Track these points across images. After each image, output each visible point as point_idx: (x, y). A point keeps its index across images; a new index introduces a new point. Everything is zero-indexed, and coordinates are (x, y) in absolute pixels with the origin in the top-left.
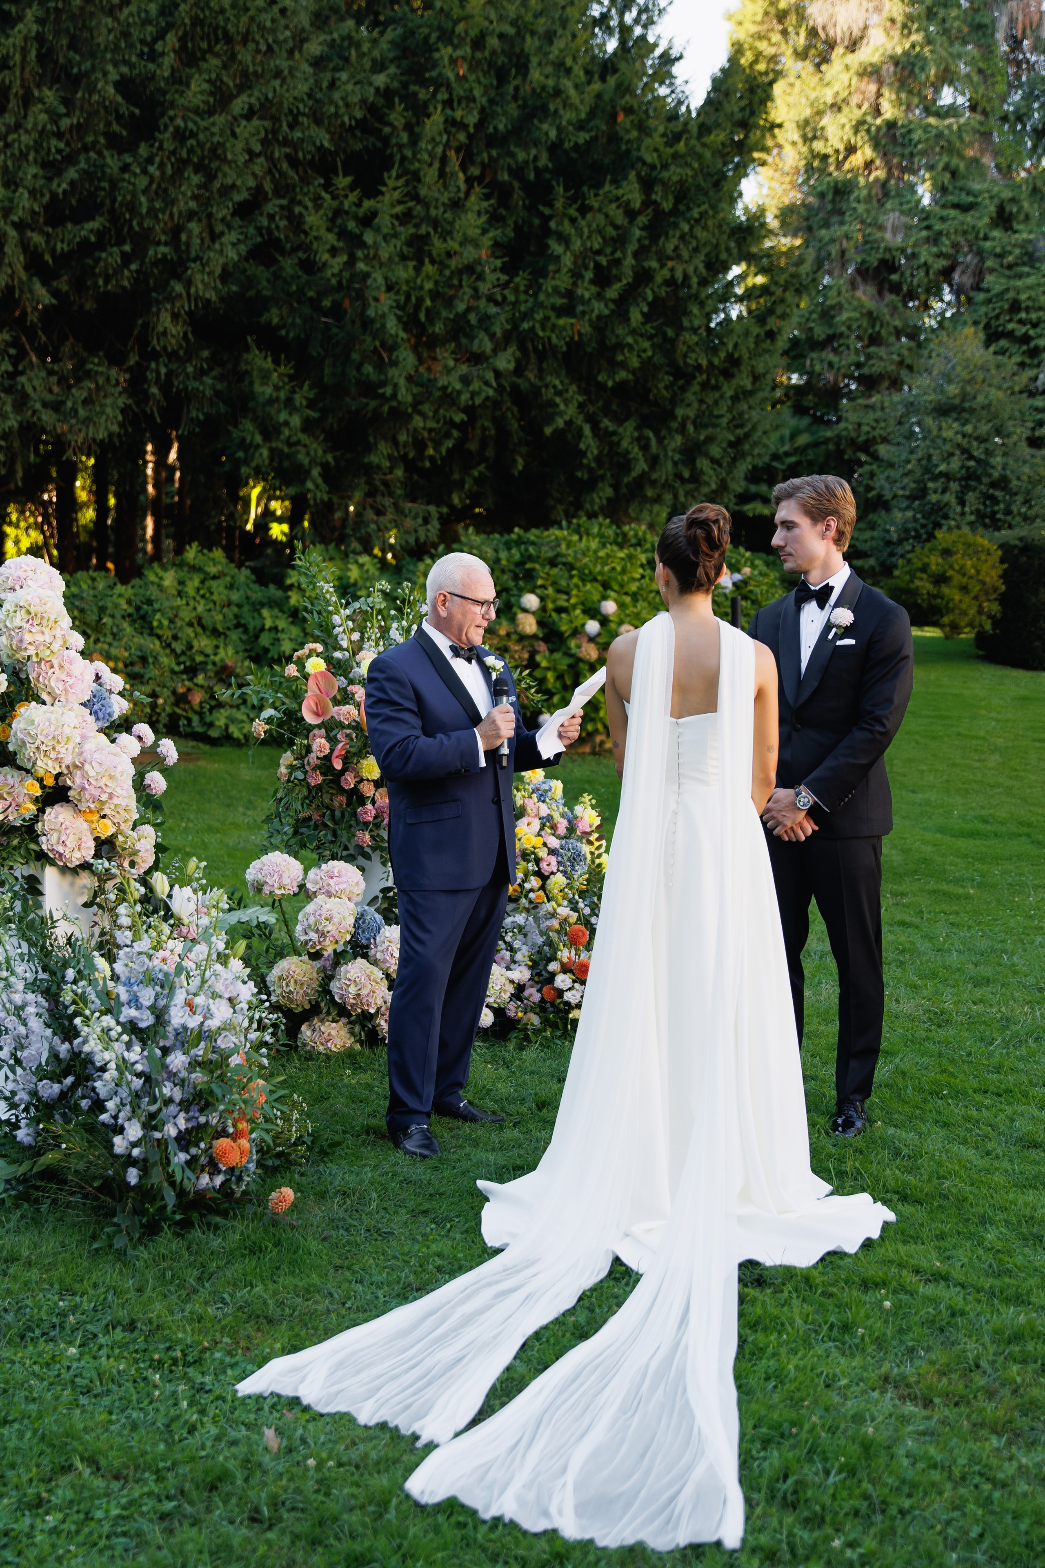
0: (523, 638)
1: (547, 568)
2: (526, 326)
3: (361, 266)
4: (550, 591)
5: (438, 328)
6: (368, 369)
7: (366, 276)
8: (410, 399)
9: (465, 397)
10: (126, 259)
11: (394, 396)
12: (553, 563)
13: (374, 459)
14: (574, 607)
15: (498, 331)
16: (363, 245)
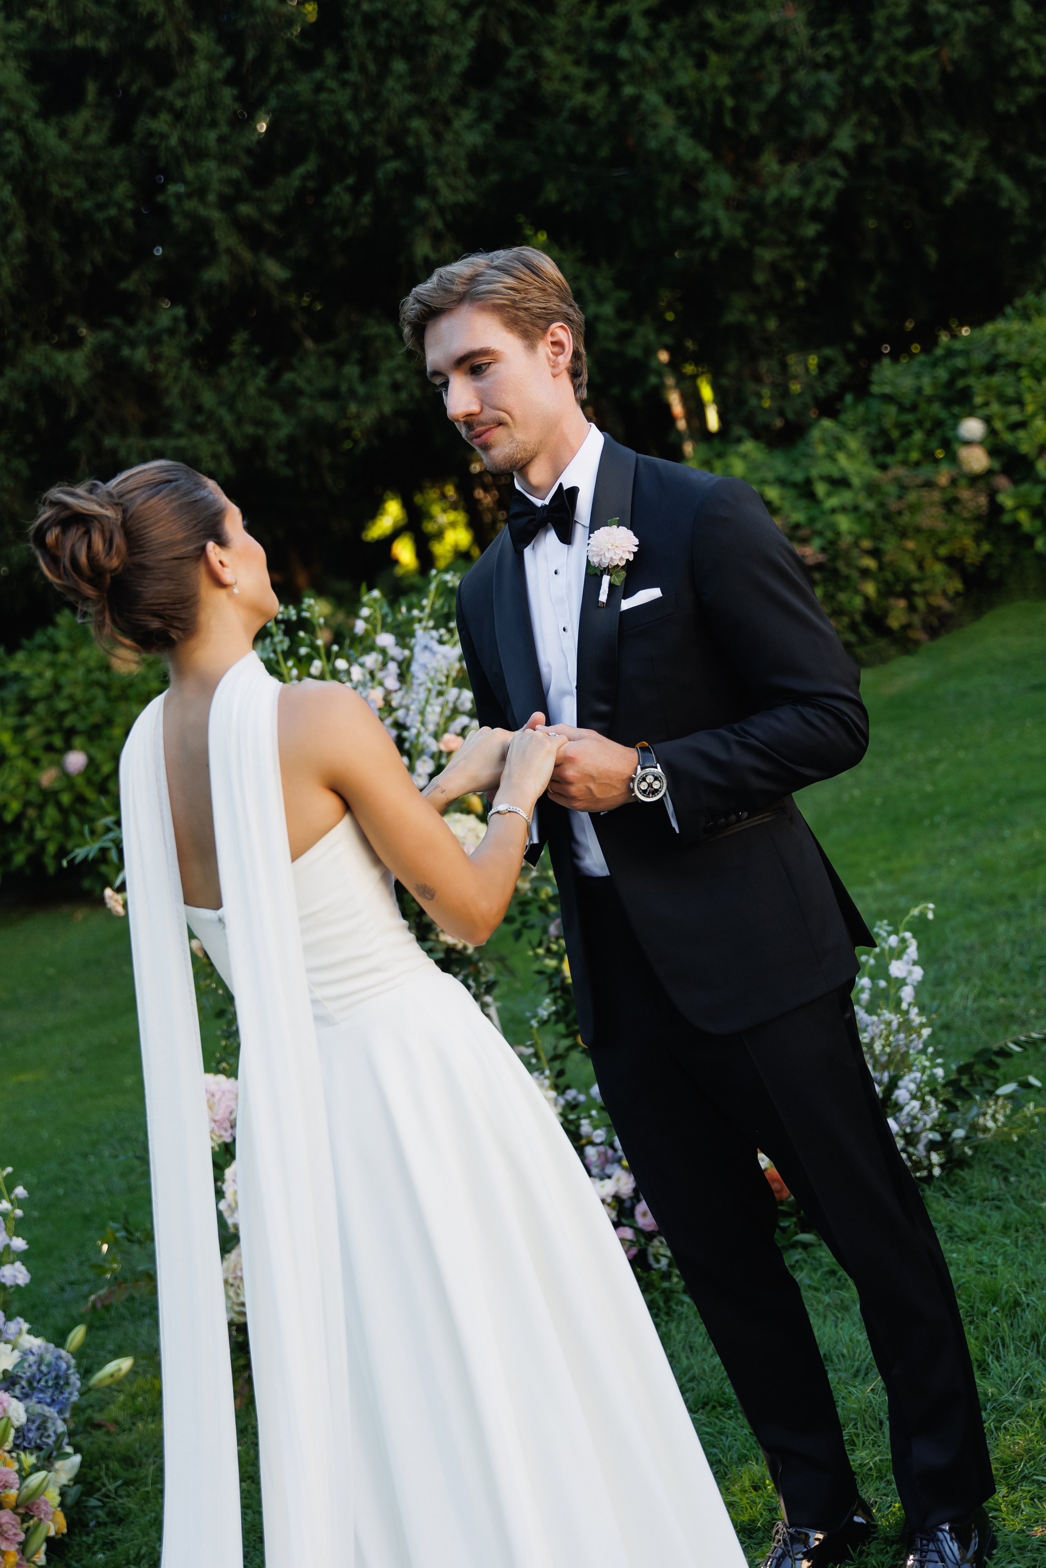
0: (974, 479)
1: (985, 379)
2: (867, 81)
3: (629, 90)
4: (995, 408)
5: (754, 127)
6: (678, 213)
7: (637, 99)
8: (738, 231)
9: (809, 202)
10: (356, 192)
11: (717, 234)
12: (990, 369)
13: (732, 317)
14: (1034, 415)
15: (829, 101)
16: (622, 64)
